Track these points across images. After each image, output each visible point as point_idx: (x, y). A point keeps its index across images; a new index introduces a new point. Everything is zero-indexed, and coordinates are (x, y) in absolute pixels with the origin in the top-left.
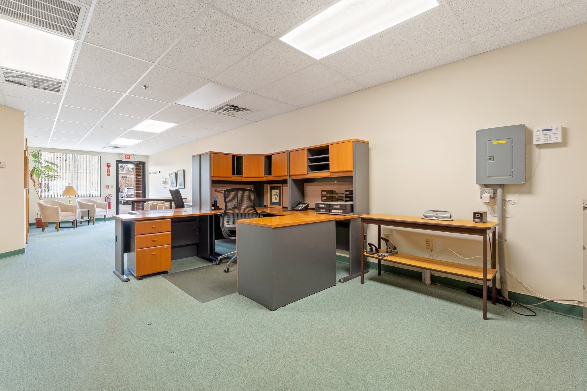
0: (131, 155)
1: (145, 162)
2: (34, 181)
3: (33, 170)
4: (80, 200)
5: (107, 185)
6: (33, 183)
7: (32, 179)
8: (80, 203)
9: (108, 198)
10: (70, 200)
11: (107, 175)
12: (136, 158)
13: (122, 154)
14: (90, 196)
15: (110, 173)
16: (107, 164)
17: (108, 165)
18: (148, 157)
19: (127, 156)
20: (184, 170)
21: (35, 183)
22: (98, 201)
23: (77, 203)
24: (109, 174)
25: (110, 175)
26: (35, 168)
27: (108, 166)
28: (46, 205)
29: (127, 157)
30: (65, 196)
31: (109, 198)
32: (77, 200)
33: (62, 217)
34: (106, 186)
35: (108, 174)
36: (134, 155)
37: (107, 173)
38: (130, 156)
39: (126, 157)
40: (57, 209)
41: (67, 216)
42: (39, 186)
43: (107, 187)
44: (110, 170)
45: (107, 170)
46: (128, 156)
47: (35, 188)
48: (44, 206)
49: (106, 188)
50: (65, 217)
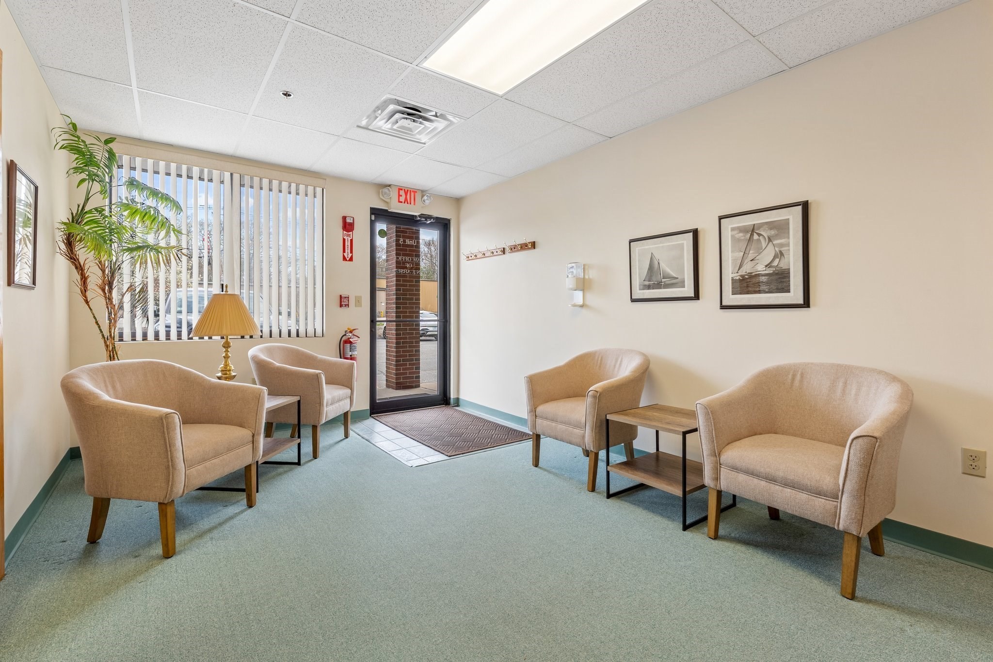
0: (415, 192)
1: (449, 220)
2: (80, 268)
3: (77, 219)
4: (261, 350)
5: (344, 294)
6: (79, 277)
7: (73, 258)
8: (266, 373)
9: (346, 344)
10: (226, 357)
11: (344, 259)
12: (427, 202)
13: (389, 186)
14: (289, 336)
15: (351, 252)
16: (344, 218)
17: (348, 220)
18: (458, 201)
19: (402, 193)
20: (805, 206)
21: (84, 279)
22: (320, 356)
23: (253, 366)
24: (350, 255)
25: (351, 259)
26: (87, 209)
27: (348, 226)
28: (106, 397)
29: (402, 199)
30: (206, 338)
31: (351, 343)
32: (251, 352)
33: (188, 464)
34: (341, 296)
35: (346, 254)
36: (423, 191)
37: (344, 251)
38: (412, 194)
39: (400, 196)
40: (162, 422)
41: (216, 455)
42: (103, 290)
43: (343, 302)
44: (352, 240)
45: (344, 240)
46: (406, 194)
47: (87, 302)
48: (93, 408)
49: (341, 306)
50: (208, 464)
